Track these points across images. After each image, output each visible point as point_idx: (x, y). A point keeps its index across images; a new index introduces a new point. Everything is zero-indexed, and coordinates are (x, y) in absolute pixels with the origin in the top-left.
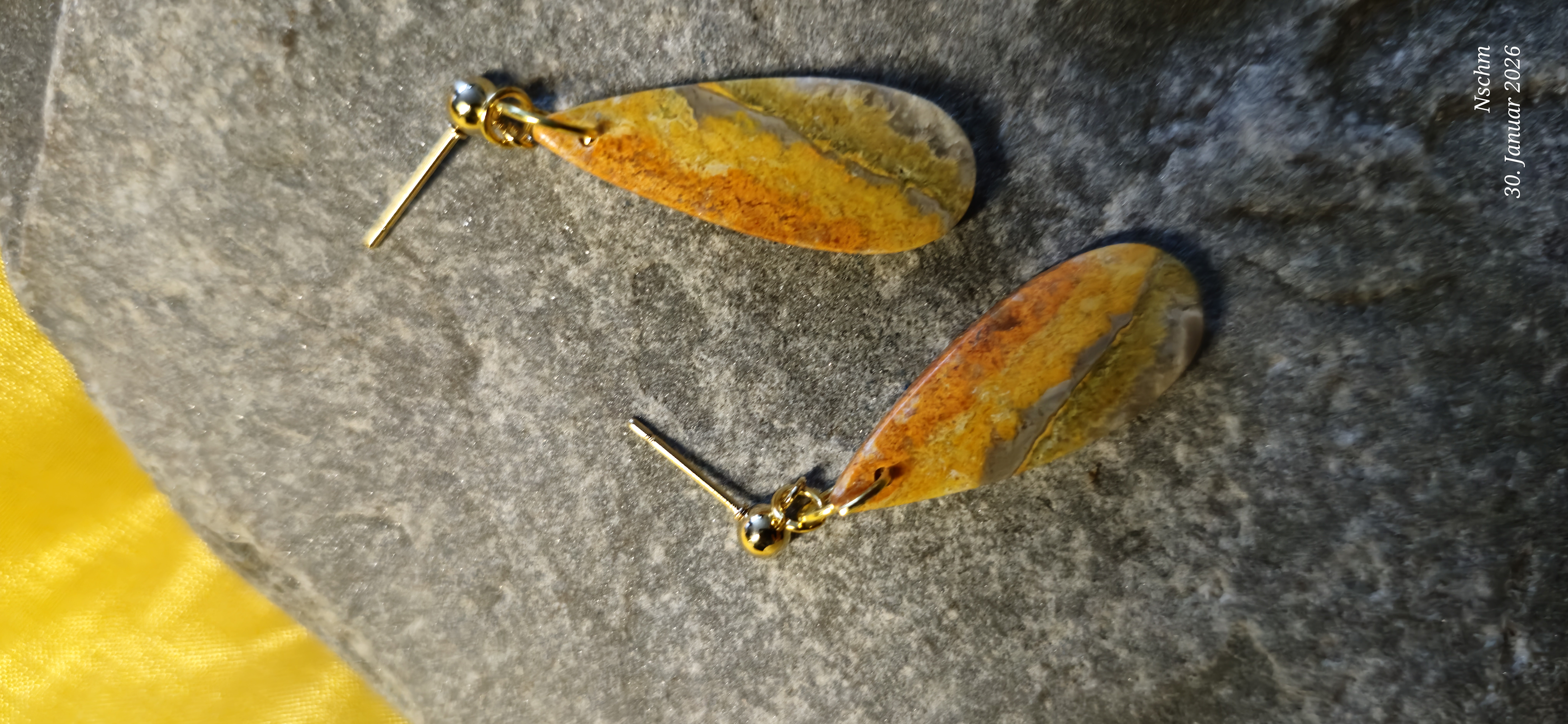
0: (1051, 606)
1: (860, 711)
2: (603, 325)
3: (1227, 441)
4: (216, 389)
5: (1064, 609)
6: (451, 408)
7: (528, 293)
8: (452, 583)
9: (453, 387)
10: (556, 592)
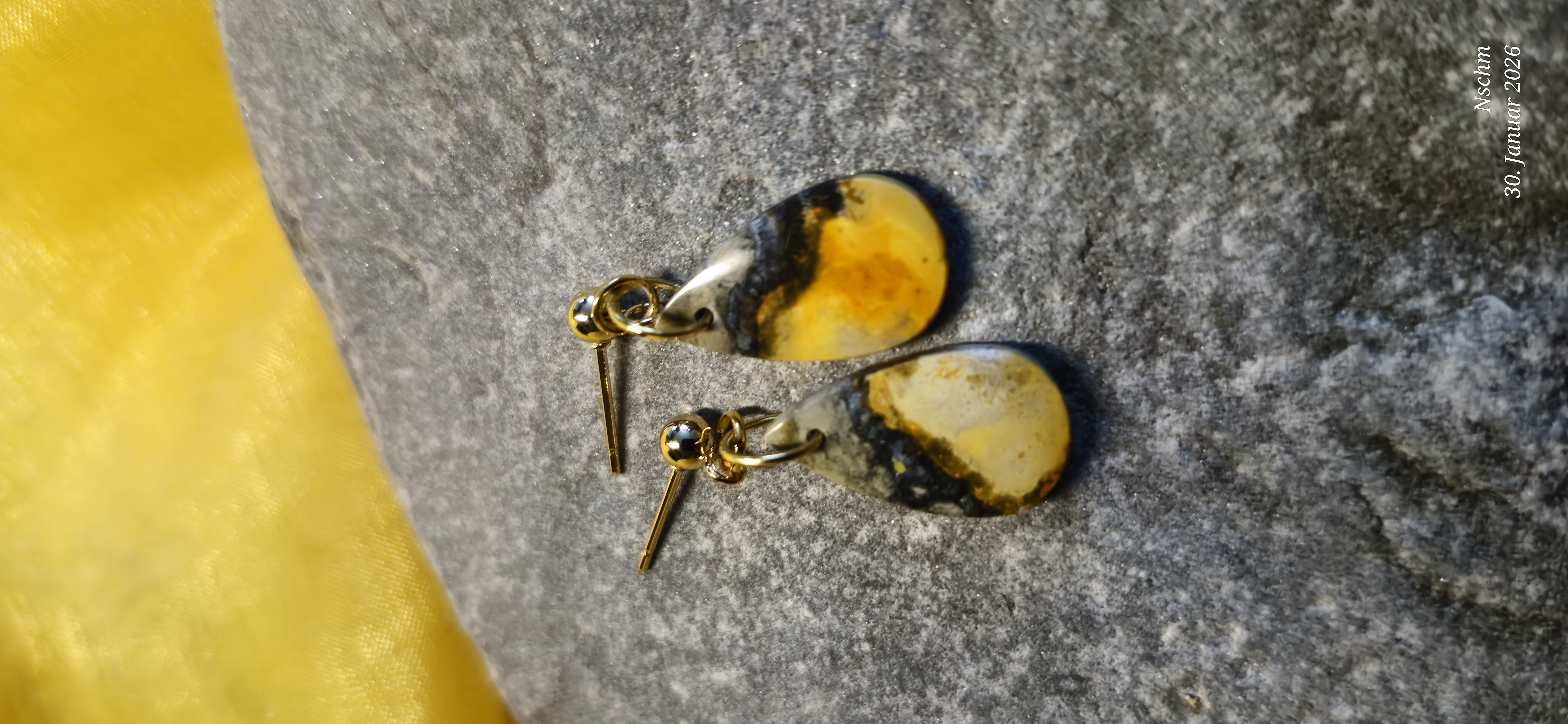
0: (960, 693)
1: (742, 671)
2: (678, 212)
3: (1223, 648)
4: (315, 72)
5: (971, 702)
6: (509, 208)
7: (621, 144)
8: (449, 357)
9: (518, 190)
10: (531, 419)
